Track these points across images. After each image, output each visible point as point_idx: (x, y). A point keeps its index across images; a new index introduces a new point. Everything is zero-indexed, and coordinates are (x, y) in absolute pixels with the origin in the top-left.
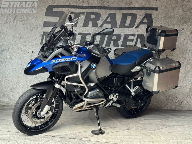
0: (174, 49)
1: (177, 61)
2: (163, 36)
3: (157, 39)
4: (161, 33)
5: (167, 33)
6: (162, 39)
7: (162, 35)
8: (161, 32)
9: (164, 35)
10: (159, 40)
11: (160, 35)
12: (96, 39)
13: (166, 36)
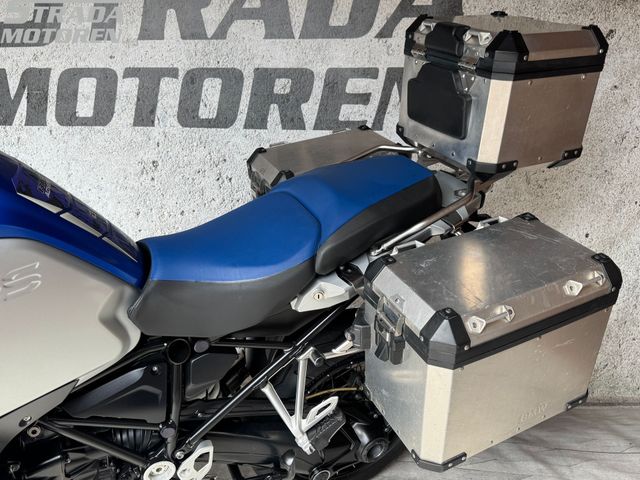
0: (574, 154)
1: (597, 250)
2: (502, 75)
3: (467, 95)
4: (492, 56)
5: (533, 56)
6: (499, 94)
7: (496, 66)
8: (491, 49)
9: (512, 66)
10: (478, 101)
11: (486, 70)
12: (203, 97)
13: (523, 72)
